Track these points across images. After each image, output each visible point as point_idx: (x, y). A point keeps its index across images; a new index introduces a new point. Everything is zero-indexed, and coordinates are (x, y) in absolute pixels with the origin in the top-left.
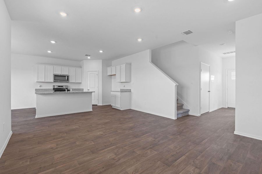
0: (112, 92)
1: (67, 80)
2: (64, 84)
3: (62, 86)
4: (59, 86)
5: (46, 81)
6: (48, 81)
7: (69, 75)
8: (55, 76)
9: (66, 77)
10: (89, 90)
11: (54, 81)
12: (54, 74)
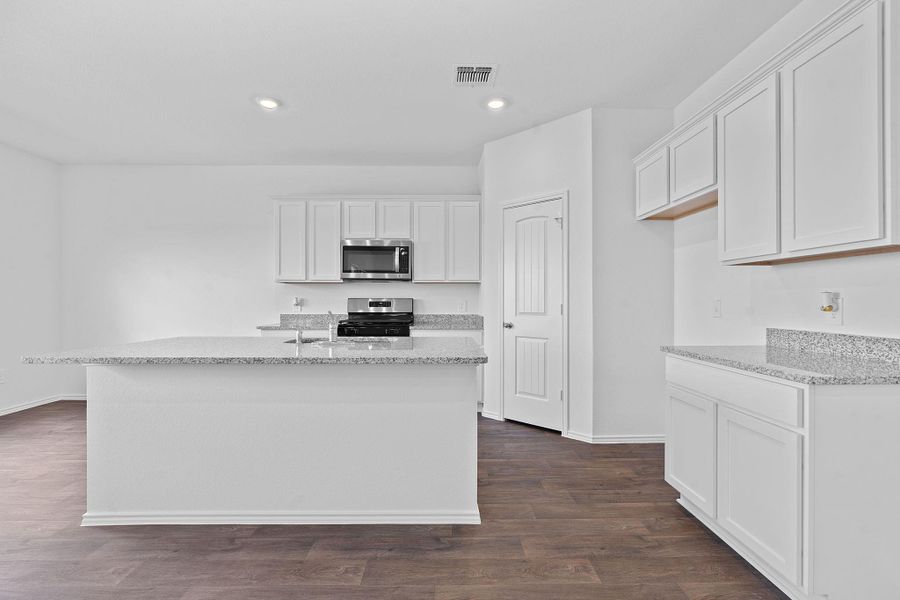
0: (671, 360)
1: (400, 272)
2: (391, 294)
3: (387, 304)
4: (371, 304)
5: (312, 278)
6: (320, 277)
7: (415, 240)
8: (346, 249)
9: (397, 253)
10: (510, 326)
11: (344, 279)
12: (342, 242)
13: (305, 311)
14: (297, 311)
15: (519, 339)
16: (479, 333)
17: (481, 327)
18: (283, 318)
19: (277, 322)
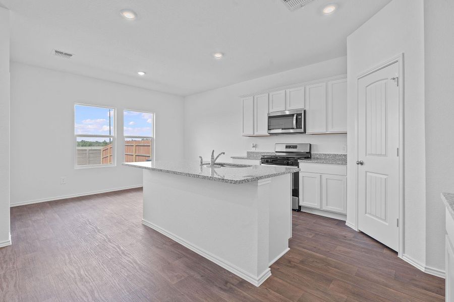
3: (295, 147)
4: (287, 147)
5: (256, 134)
6: (259, 133)
7: (307, 109)
8: (270, 117)
9: (295, 117)
10: (362, 164)
11: (270, 134)
12: (268, 114)
13: (257, 150)
14: (253, 150)
15: (368, 173)
16: (345, 167)
17: (346, 163)
18: (248, 153)
19: (245, 155)
